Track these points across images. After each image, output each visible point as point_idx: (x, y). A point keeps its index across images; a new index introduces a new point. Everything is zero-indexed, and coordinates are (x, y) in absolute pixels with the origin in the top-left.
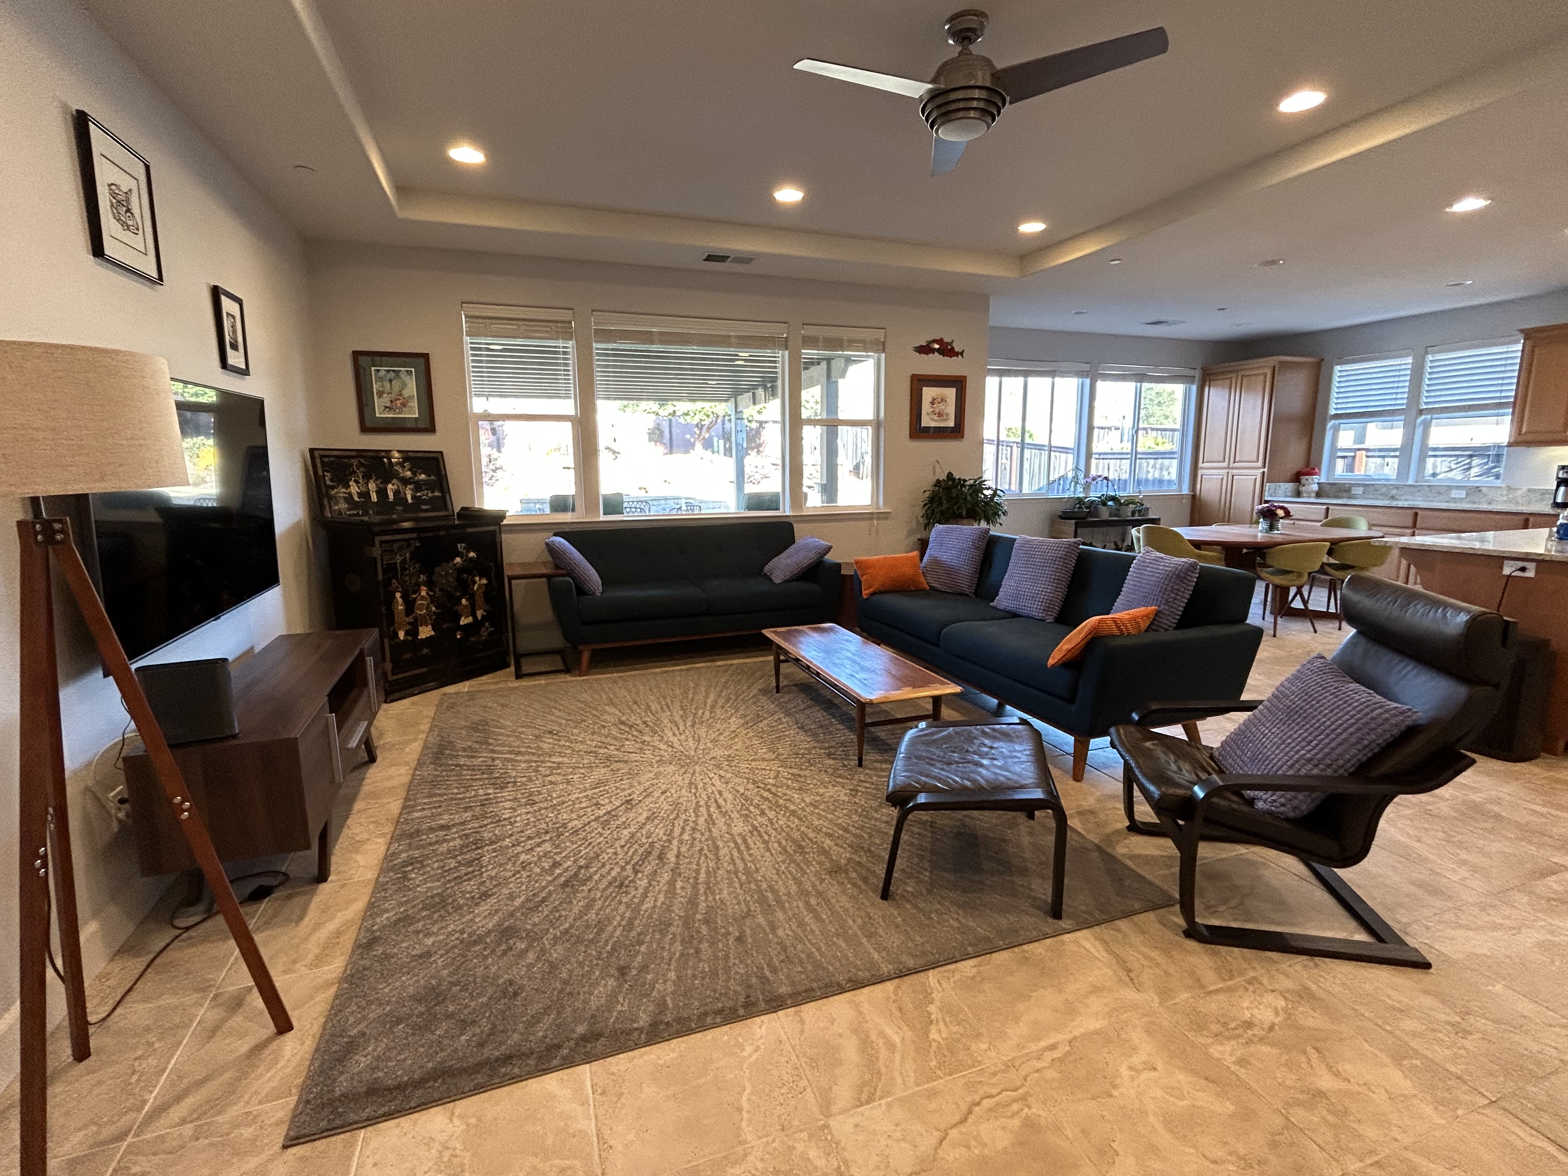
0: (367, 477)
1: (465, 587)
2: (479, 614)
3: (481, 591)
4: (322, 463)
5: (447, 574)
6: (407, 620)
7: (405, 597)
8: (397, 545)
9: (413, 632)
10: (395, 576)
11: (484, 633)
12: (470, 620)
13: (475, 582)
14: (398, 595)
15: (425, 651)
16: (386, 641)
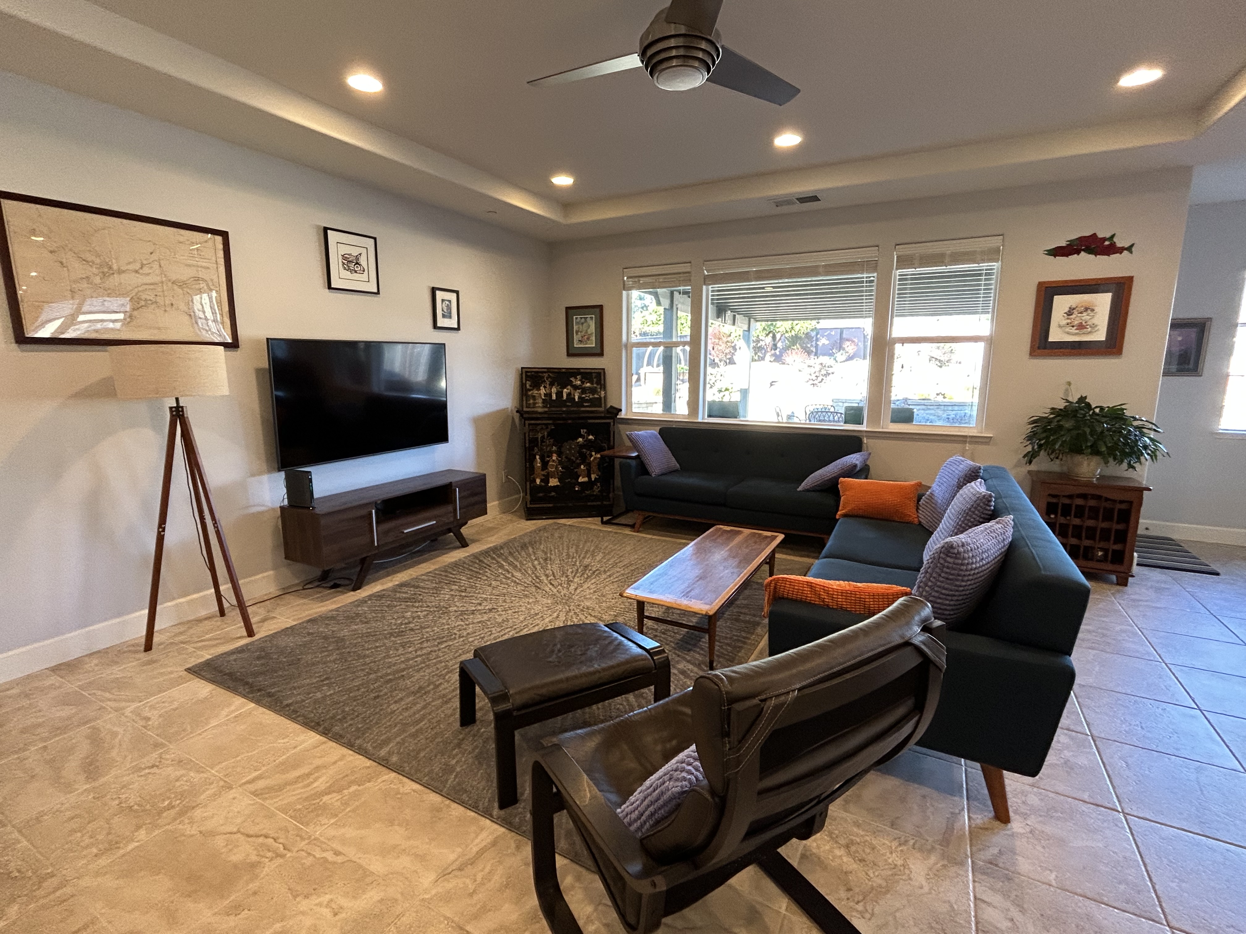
0: (552, 384)
1: (584, 459)
2: (593, 477)
3: (596, 461)
4: (526, 375)
5: (571, 448)
6: (543, 473)
7: (542, 459)
8: (539, 427)
9: (546, 480)
10: (537, 446)
11: (596, 489)
12: (586, 479)
13: (591, 456)
14: (538, 457)
15: (553, 494)
16: (528, 483)
